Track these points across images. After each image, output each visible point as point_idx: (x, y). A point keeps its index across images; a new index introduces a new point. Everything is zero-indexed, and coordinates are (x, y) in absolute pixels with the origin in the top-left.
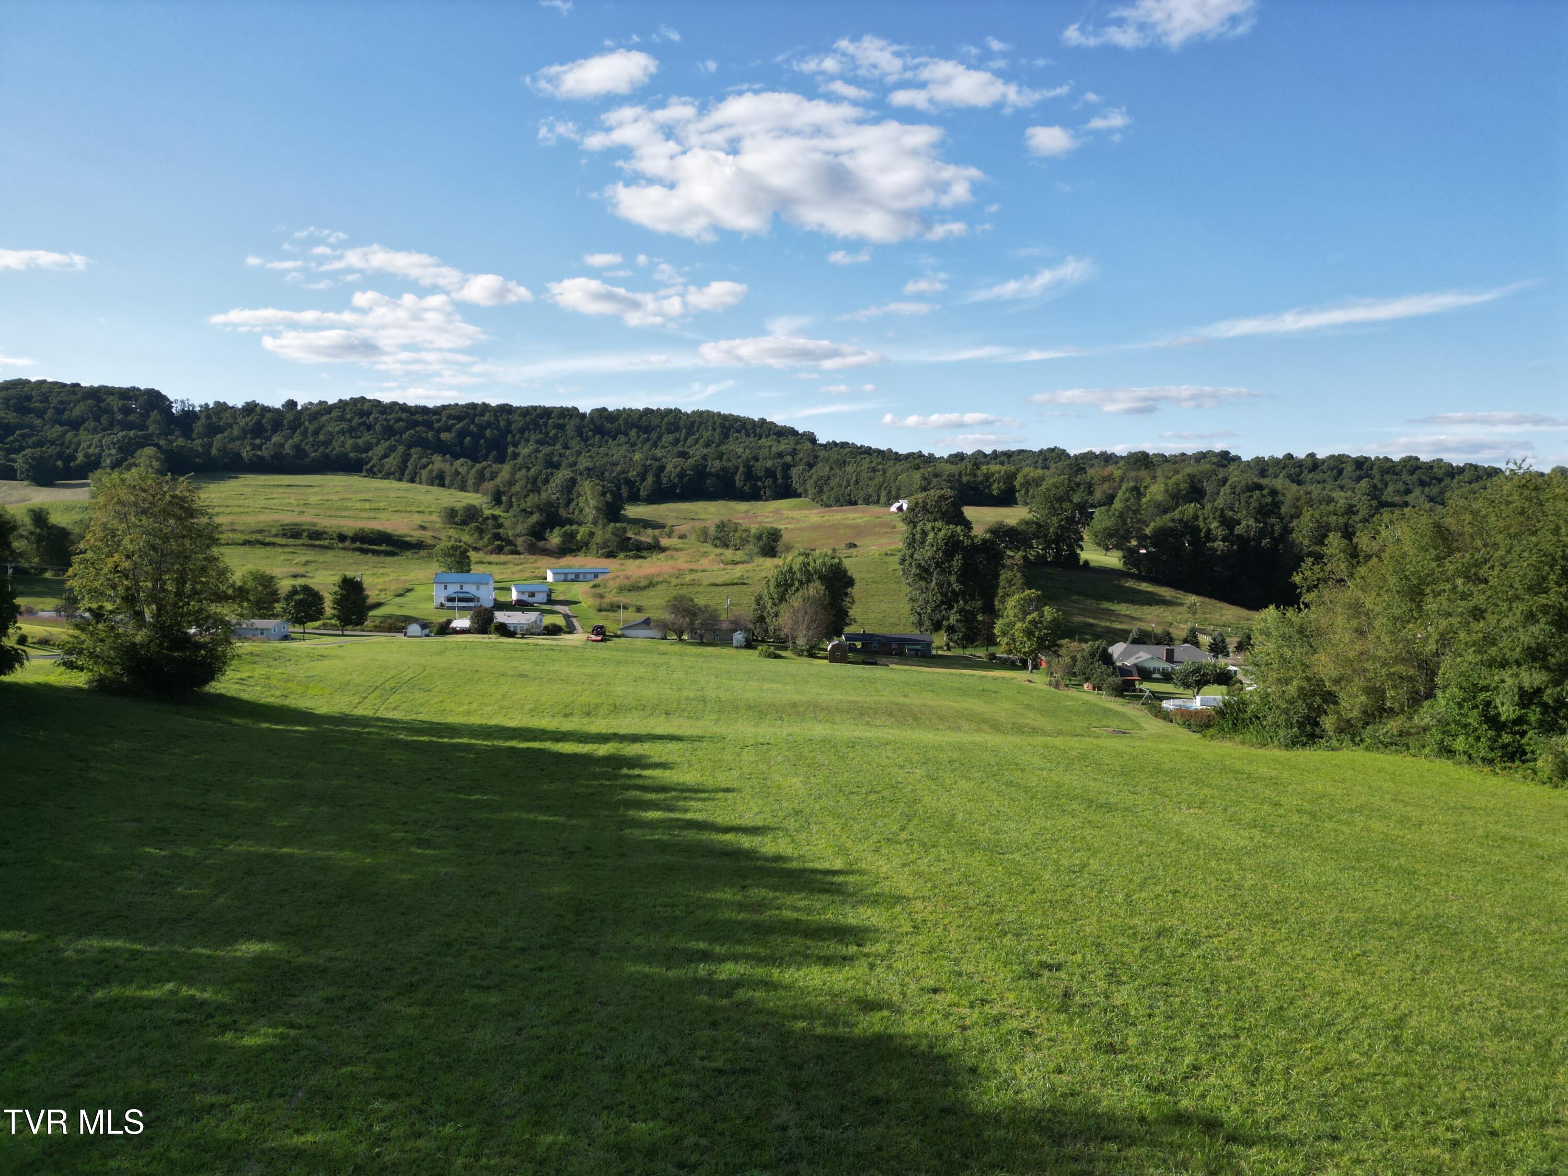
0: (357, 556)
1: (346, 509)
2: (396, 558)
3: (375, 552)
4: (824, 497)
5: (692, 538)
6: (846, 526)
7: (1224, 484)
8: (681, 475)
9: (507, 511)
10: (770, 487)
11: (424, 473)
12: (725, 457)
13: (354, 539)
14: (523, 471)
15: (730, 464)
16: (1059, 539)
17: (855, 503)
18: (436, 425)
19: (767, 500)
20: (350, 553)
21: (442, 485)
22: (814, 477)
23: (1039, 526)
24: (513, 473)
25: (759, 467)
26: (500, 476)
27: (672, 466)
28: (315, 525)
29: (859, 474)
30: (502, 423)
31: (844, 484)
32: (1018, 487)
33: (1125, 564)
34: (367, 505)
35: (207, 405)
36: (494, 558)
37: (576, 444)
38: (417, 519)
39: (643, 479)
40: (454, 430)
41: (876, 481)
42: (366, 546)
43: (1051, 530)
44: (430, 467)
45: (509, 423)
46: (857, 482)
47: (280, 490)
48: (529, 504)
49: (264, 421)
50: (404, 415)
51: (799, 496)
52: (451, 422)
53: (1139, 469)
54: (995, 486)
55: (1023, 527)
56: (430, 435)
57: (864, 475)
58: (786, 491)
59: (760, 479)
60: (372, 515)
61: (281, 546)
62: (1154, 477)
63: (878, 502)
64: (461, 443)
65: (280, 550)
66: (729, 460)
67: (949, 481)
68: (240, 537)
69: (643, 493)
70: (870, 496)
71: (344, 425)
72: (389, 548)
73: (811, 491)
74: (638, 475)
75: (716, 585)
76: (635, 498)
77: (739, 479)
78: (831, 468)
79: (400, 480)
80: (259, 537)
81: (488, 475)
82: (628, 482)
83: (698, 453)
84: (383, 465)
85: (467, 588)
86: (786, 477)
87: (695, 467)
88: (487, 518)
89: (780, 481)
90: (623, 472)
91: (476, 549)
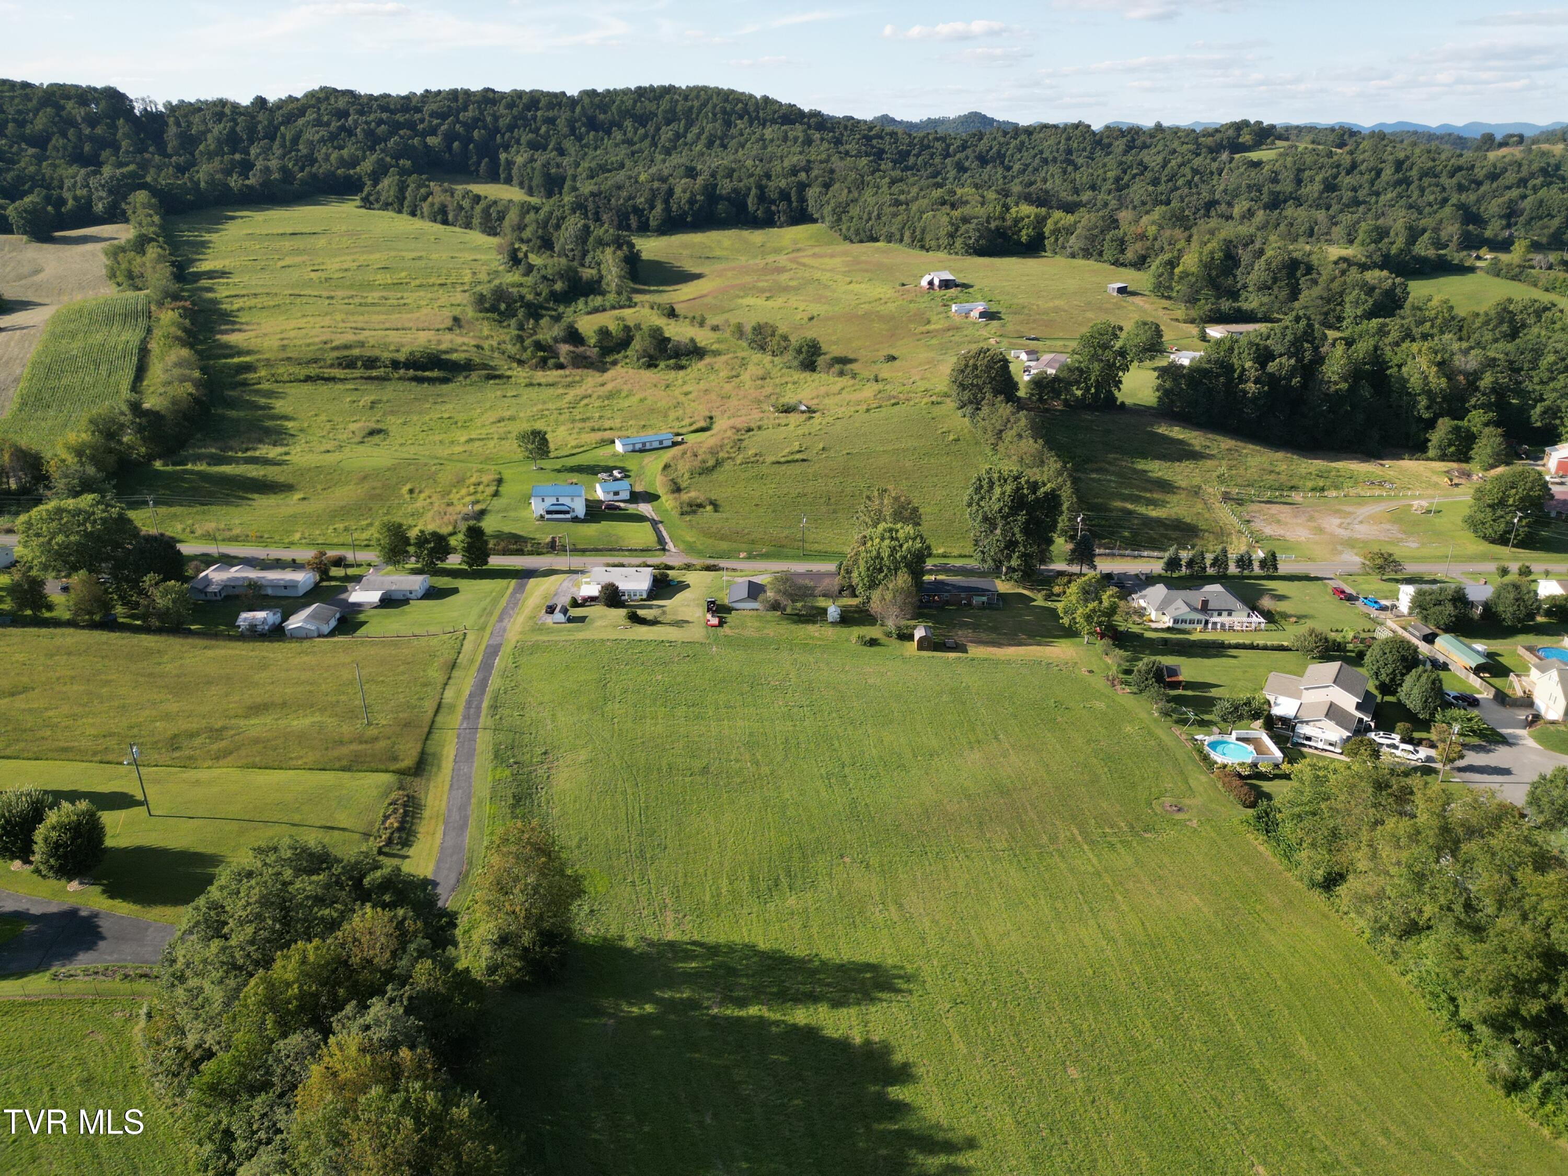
1: (371, 287)
2: (451, 386)
3: (429, 381)
4: (844, 229)
5: (727, 334)
6: (881, 318)
8: (692, 201)
9: (526, 275)
10: (784, 212)
11: (425, 206)
12: (735, 175)
13: (407, 365)
15: (741, 184)
16: (1098, 383)
18: (420, 127)
19: (781, 226)
21: (445, 222)
22: (832, 204)
25: (773, 187)
27: (682, 188)
29: (880, 208)
30: (489, 119)
31: (865, 217)
32: (1047, 234)
34: (388, 277)
35: (170, 103)
36: (540, 376)
37: (569, 144)
38: (446, 303)
39: (652, 207)
40: (439, 132)
42: (419, 373)
43: (1092, 376)
44: (430, 199)
45: (496, 118)
46: (879, 217)
48: (549, 270)
49: (238, 129)
50: (385, 116)
51: (815, 221)
52: (435, 122)
54: (1024, 232)
56: (416, 141)
57: (887, 211)
58: (801, 217)
59: (773, 202)
61: (342, 381)
62: (1189, 240)
63: (901, 241)
64: (449, 148)
65: (342, 387)
66: (740, 179)
67: (978, 230)
68: (298, 371)
69: (653, 223)
70: (893, 234)
71: (323, 132)
72: (442, 374)
73: (829, 219)
74: (647, 201)
76: (644, 229)
77: (751, 202)
78: (850, 192)
79: (400, 211)
80: (317, 369)
82: (637, 210)
83: (707, 170)
84: (378, 193)
85: (562, 500)
86: (802, 200)
87: (705, 189)
89: (795, 204)
90: (630, 198)
91: (520, 362)
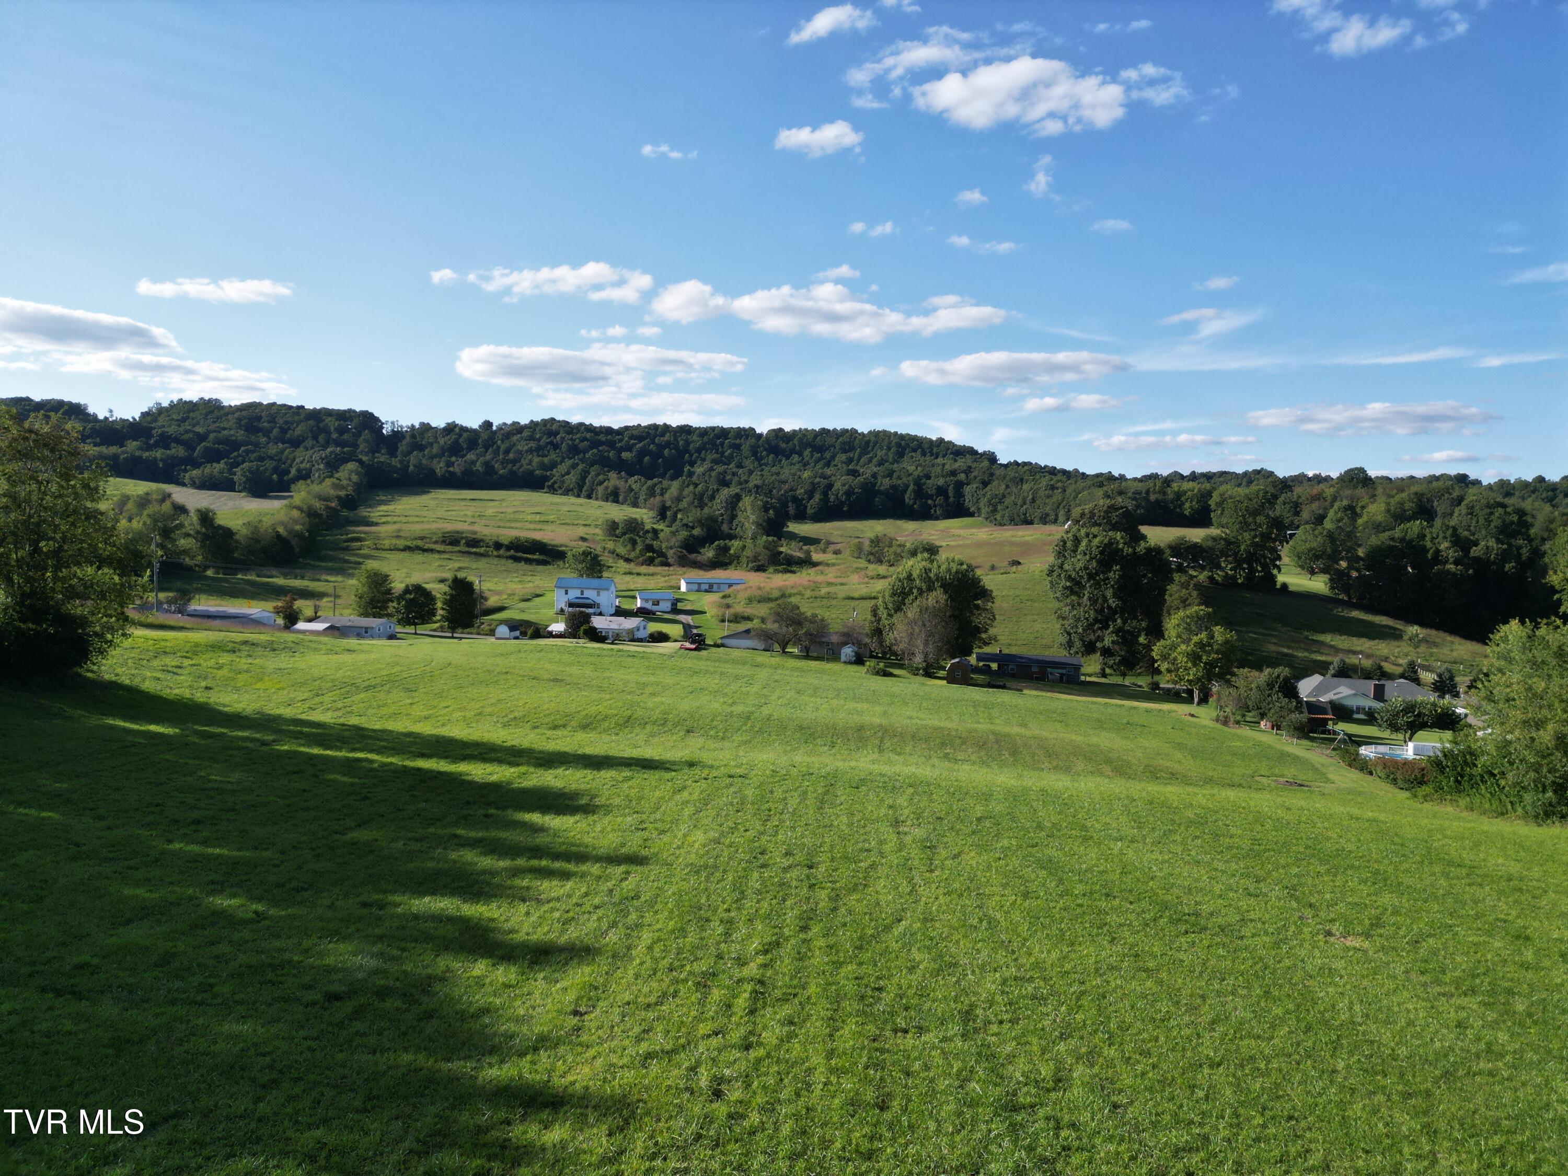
0: (510, 564)
1: (517, 521)
2: (544, 567)
3: (529, 561)
4: (998, 517)
5: (846, 554)
6: (1014, 544)
7: (1459, 504)
8: (849, 493)
9: (670, 526)
10: (941, 506)
11: (600, 489)
12: (895, 475)
13: (509, 547)
14: (691, 487)
15: (900, 482)
16: (1251, 558)
17: (1031, 523)
18: (619, 445)
19: (937, 519)
20: (503, 561)
21: (616, 501)
22: (989, 495)
23: (1228, 542)
24: (681, 490)
25: (931, 485)
26: (669, 492)
27: (841, 483)
28: (475, 533)
29: (1035, 492)
30: (681, 443)
31: (1020, 502)
32: (1213, 507)
33: (1332, 588)
34: (538, 518)
35: (413, 426)
36: (643, 569)
37: (749, 463)
38: (581, 531)
39: (811, 497)
40: (635, 449)
41: (1054, 499)
42: (520, 554)
43: (1243, 547)
44: (606, 483)
45: (687, 443)
46: (1033, 500)
47: (463, 503)
48: (691, 519)
49: (461, 440)
50: (588, 435)
51: (971, 515)
52: (632, 442)
53: (1355, 487)
54: (1187, 505)
55: (1210, 543)
56: (612, 454)
57: (1042, 493)
58: (958, 510)
59: (931, 497)
60: (539, 526)
61: (439, 552)
62: (1374, 496)
64: (640, 461)
65: (436, 556)
66: (899, 478)
67: (1134, 499)
68: (401, 543)
69: (810, 511)
70: (1047, 515)
71: (533, 444)
72: (541, 557)
73: (985, 510)
74: (806, 492)
75: (853, 598)
76: (801, 516)
77: (908, 497)
78: (1007, 486)
79: (578, 496)
80: (420, 543)
81: (658, 491)
82: (795, 499)
83: (869, 471)
84: (563, 482)
85: (587, 593)
86: (959, 495)
87: (864, 486)
88: (648, 532)
89: (951, 499)
90: (791, 490)
91: (628, 560)
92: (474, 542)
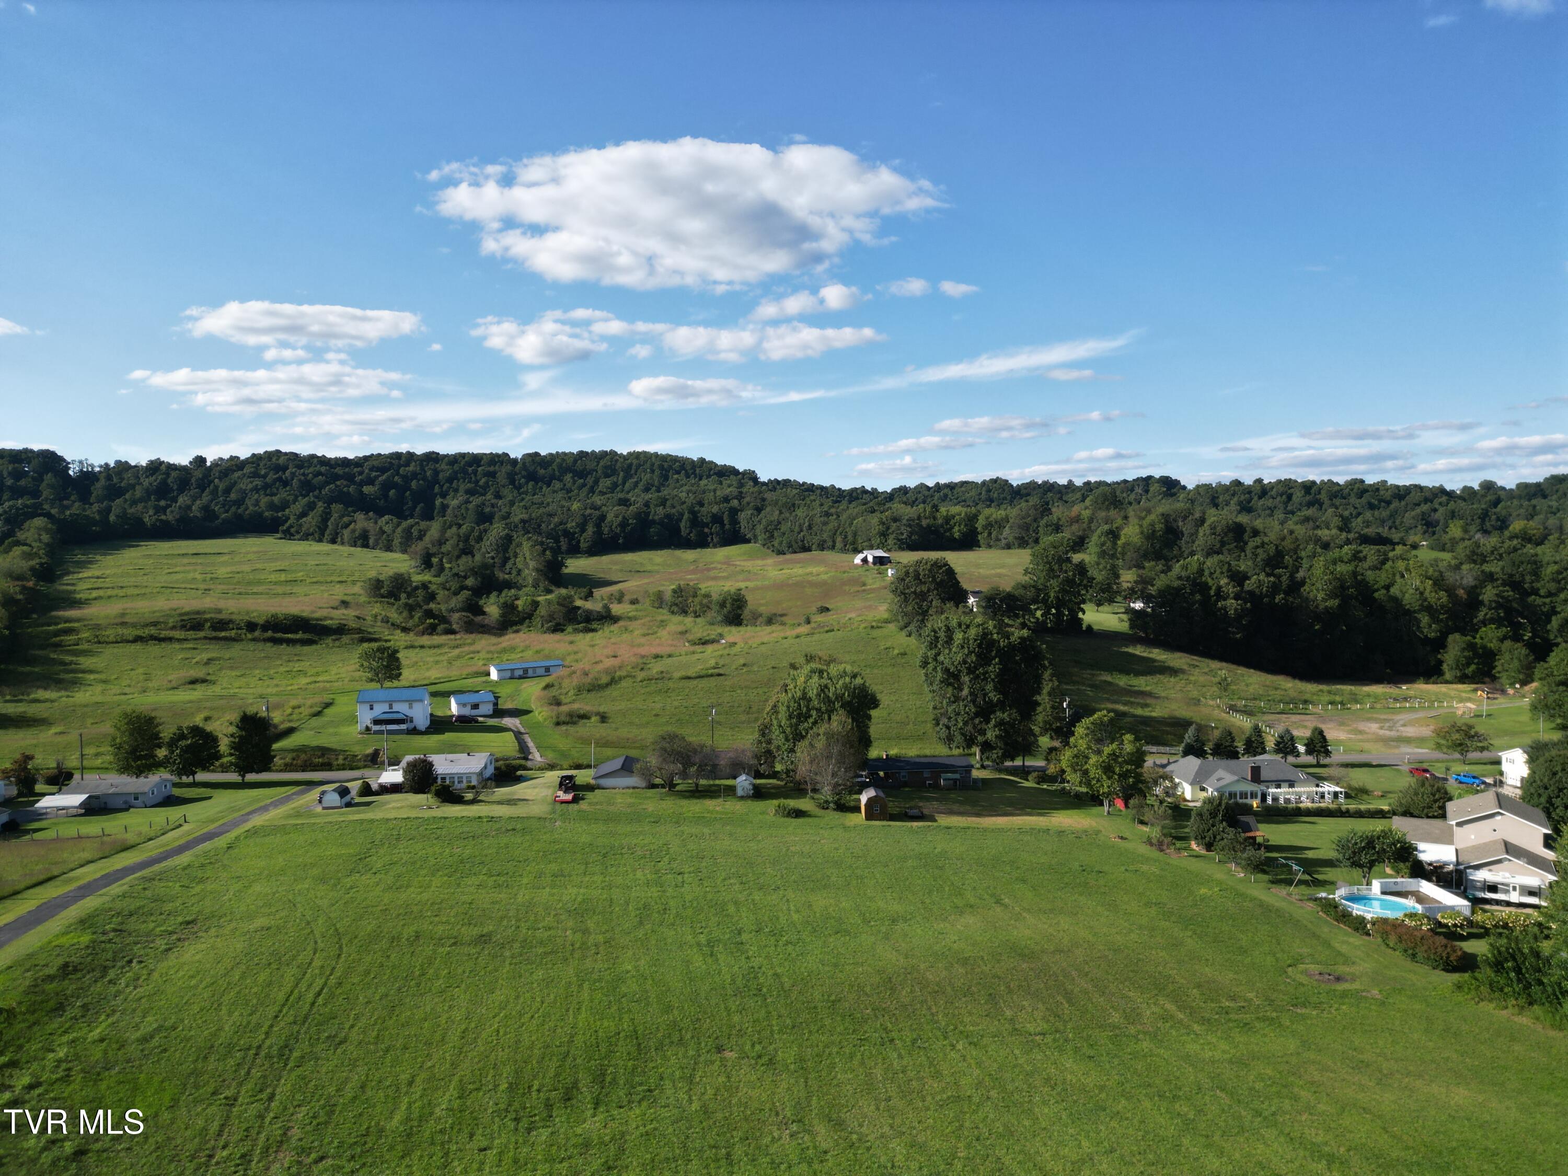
0: (269, 647)
1: (259, 582)
2: (314, 647)
3: (289, 642)
4: (776, 543)
5: (646, 604)
6: (812, 584)
8: (624, 524)
9: (437, 576)
10: (717, 534)
11: (346, 533)
12: (668, 503)
13: (266, 627)
14: (454, 529)
15: (674, 511)
16: (1060, 604)
17: (809, 549)
18: (358, 478)
19: (715, 546)
20: (260, 645)
21: (365, 546)
22: (764, 522)
23: (1037, 589)
24: (443, 531)
25: (705, 512)
26: (428, 534)
27: (614, 514)
28: (219, 611)
29: (811, 519)
30: (429, 473)
31: (797, 529)
32: (980, 529)
34: (283, 577)
35: (107, 464)
36: (426, 640)
37: (508, 493)
38: (339, 592)
39: (583, 530)
40: (377, 482)
41: (830, 526)
42: (279, 635)
43: (1052, 595)
44: (352, 526)
45: (436, 472)
46: (810, 527)
47: (185, 561)
48: (461, 568)
49: (169, 481)
50: (323, 469)
51: (748, 541)
52: (374, 474)
53: (1108, 509)
54: (956, 528)
55: (1022, 592)
56: (352, 489)
57: (818, 520)
58: (733, 537)
59: (707, 525)
60: (288, 589)
61: (179, 640)
63: (833, 547)
64: (386, 496)
65: (177, 646)
66: (673, 507)
67: (910, 526)
68: (129, 633)
69: (583, 545)
70: (825, 541)
71: (258, 482)
72: (307, 636)
73: (761, 537)
74: (578, 525)
75: (689, 678)
76: (575, 551)
77: (684, 526)
78: (781, 513)
79: (320, 541)
80: (153, 631)
81: (415, 533)
82: (566, 533)
83: (640, 500)
84: (301, 525)
85: (396, 707)
86: (734, 522)
87: (638, 515)
88: (417, 588)
89: (727, 527)
90: (561, 523)
91: (405, 630)
92: (221, 625)
